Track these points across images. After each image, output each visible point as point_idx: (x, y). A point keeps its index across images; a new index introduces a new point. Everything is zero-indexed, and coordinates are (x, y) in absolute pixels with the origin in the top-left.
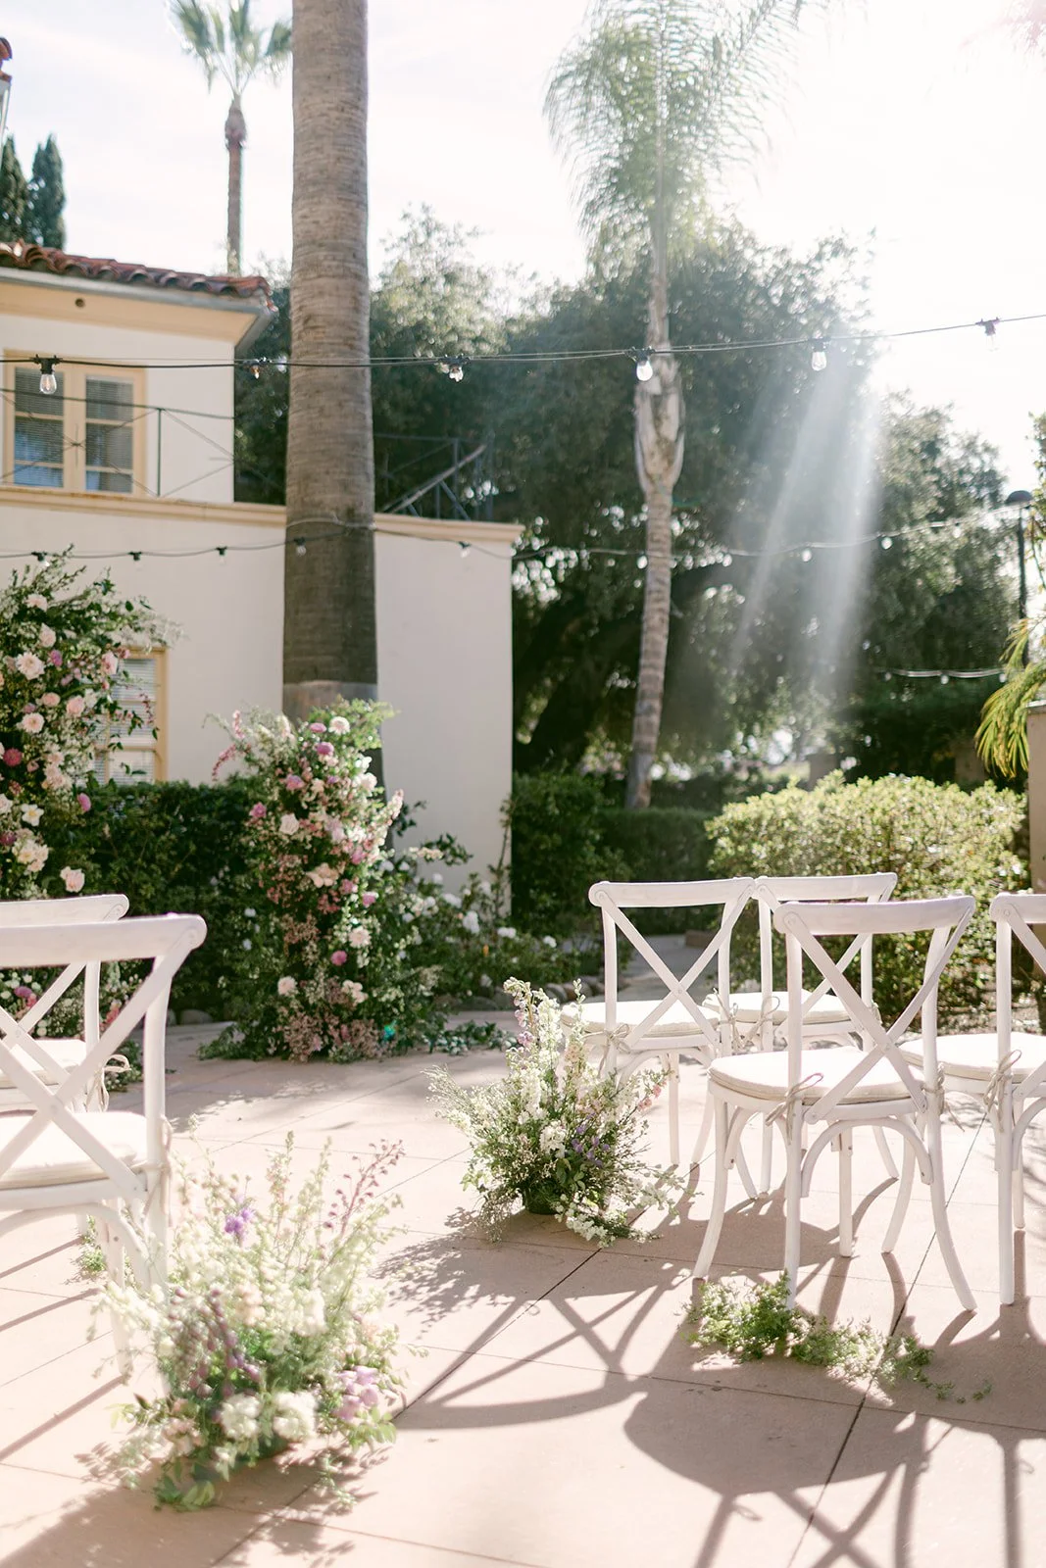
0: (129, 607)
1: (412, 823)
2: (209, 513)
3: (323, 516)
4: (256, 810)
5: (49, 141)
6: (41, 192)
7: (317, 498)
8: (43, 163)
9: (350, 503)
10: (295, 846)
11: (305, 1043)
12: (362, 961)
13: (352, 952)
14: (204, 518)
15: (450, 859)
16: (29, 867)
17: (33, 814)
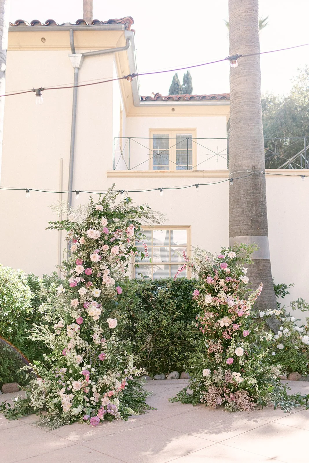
0: (142, 208)
1: (288, 293)
2: (205, 174)
3: (242, 170)
4: (196, 293)
5: (188, 72)
6: (185, 88)
7: (240, 163)
8: (186, 79)
9: (254, 164)
10: (213, 308)
11: (213, 400)
12: (241, 363)
13: (236, 358)
14: (204, 176)
15: (303, 309)
16: (93, 318)
17: (97, 293)
